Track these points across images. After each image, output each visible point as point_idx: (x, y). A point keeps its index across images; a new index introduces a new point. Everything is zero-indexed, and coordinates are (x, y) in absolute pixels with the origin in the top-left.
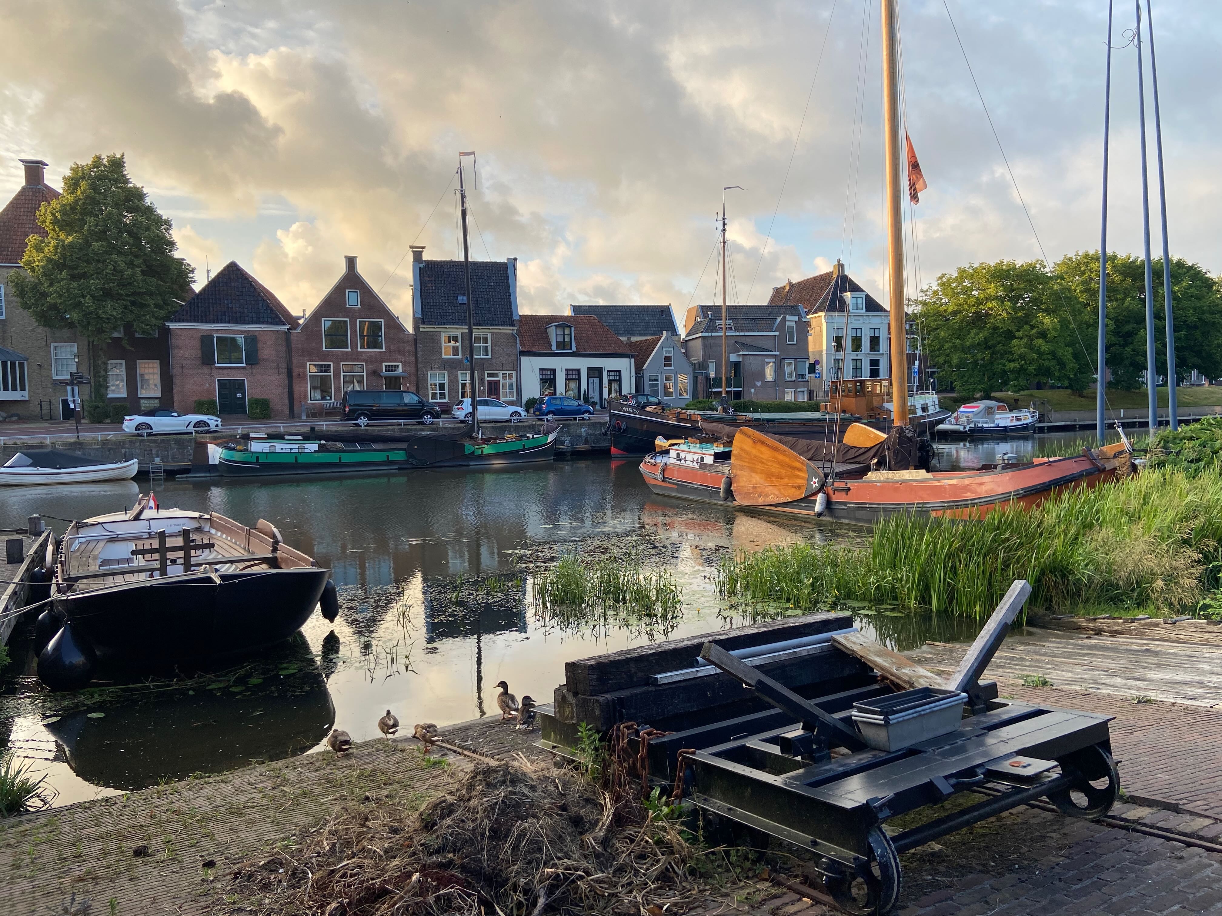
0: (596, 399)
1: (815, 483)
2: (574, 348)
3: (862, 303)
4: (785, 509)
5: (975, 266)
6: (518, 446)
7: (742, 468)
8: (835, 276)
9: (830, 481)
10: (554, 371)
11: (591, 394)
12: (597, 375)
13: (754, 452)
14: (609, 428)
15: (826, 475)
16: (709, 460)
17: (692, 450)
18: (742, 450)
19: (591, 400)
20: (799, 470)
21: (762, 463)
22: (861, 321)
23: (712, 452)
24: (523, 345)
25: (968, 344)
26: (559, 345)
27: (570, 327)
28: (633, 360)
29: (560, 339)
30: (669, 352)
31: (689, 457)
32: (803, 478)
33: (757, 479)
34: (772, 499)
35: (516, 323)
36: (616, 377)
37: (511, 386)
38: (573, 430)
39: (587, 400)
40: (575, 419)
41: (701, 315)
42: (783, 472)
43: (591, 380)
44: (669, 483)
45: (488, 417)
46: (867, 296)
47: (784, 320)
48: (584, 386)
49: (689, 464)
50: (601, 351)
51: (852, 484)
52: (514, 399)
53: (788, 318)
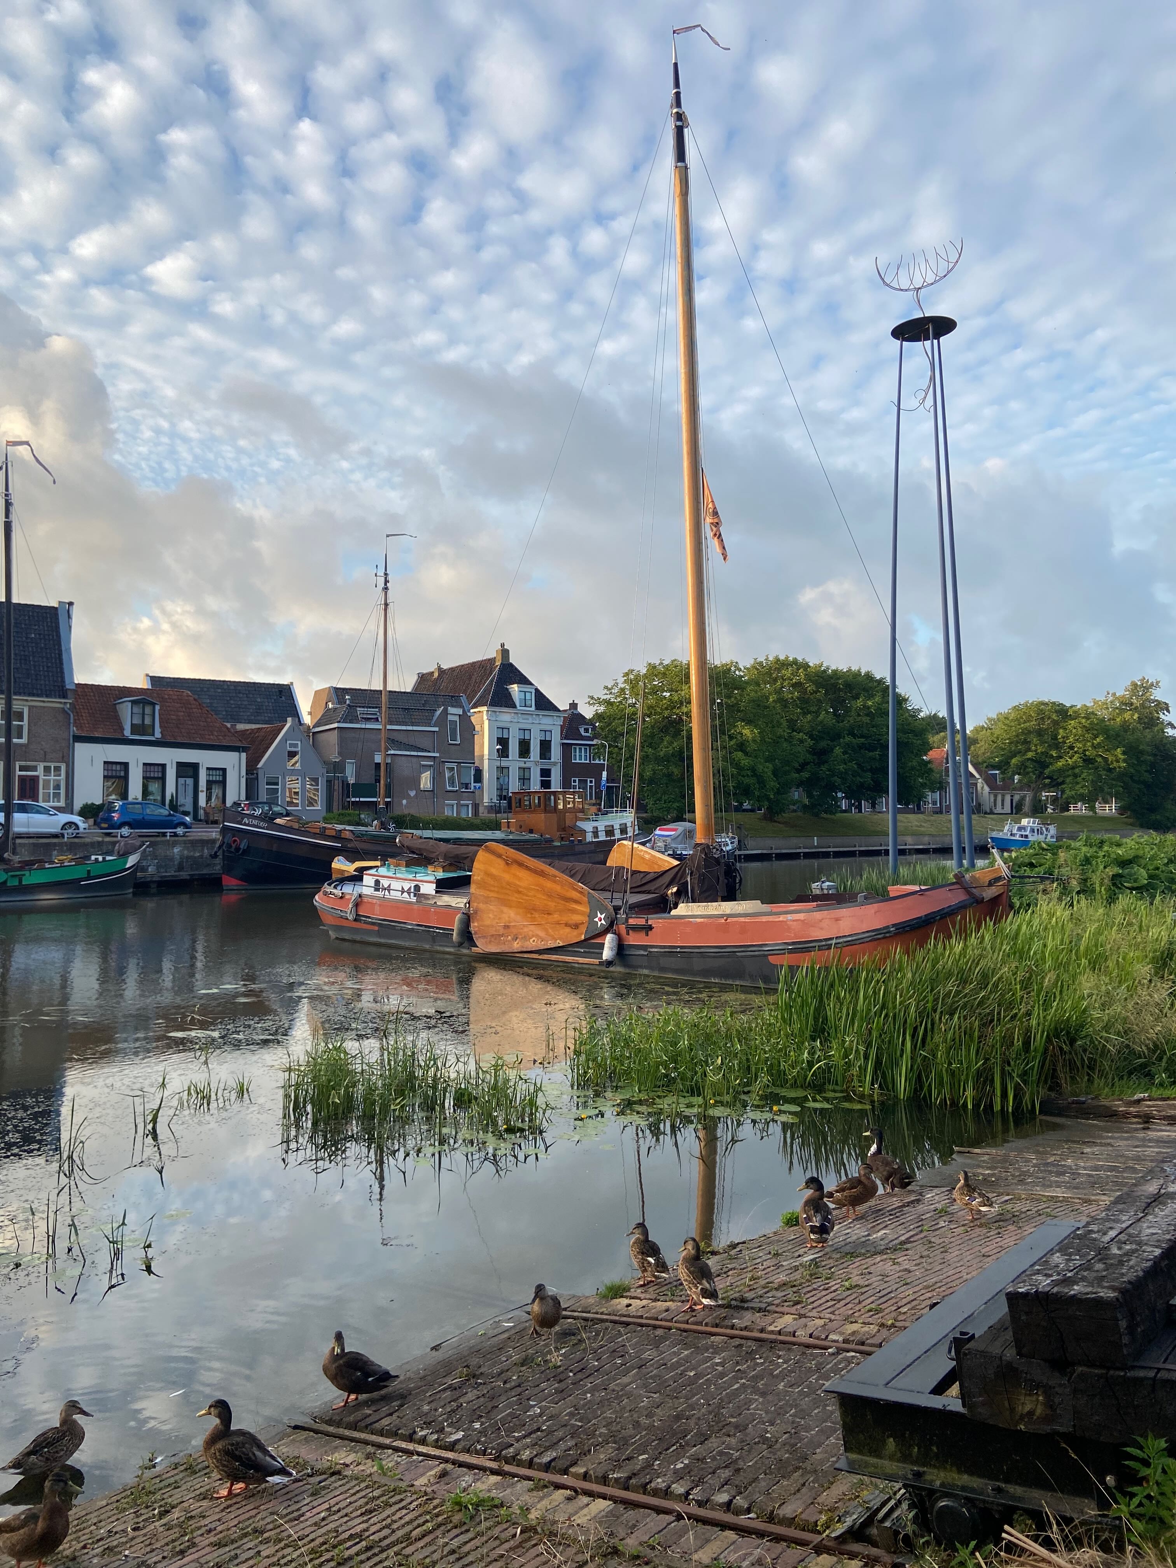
0: (189, 808)
1: (601, 920)
2: (158, 734)
3: (531, 698)
4: (554, 957)
5: (666, 663)
6: (79, 872)
7: (487, 900)
8: (498, 663)
9: (622, 916)
10: (126, 765)
11: (181, 800)
12: (191, 773)
13: (507, 877)
14: (220, 847)
15: (617, 909)
16: (429, 889)
17: (398, 875)
18: (488, 874)
19: (182, 809)
20: (577, 902)
21: (519, 892)
22: (530, 721)
23: (432, 878)
24: (80, 727)
25: (662, 754)
26: (135, 729)
27: (154, 704)
28: (244, 755)
29: (137, 721)
30: (296, 746)
31: (396, 885)
32: (582, 913)
33: (511, 915)
34: (533, 944)
35: (69, 694)
36: (219, 778)
37: (57, 787)
38: (161, 851)
39: (174, 806)
40: (164, 835)
41: (336, 701)
42: (552, 904)
43: (182, 781)
44: (366, 922)
45: (32, 830)
46: (537, 691)
47: (445, 713)
48: (170, 788)
49: (395, 895)
50: (198, 741)
51: (656, 921)
52: (62, 804)
53: (451, 710)
